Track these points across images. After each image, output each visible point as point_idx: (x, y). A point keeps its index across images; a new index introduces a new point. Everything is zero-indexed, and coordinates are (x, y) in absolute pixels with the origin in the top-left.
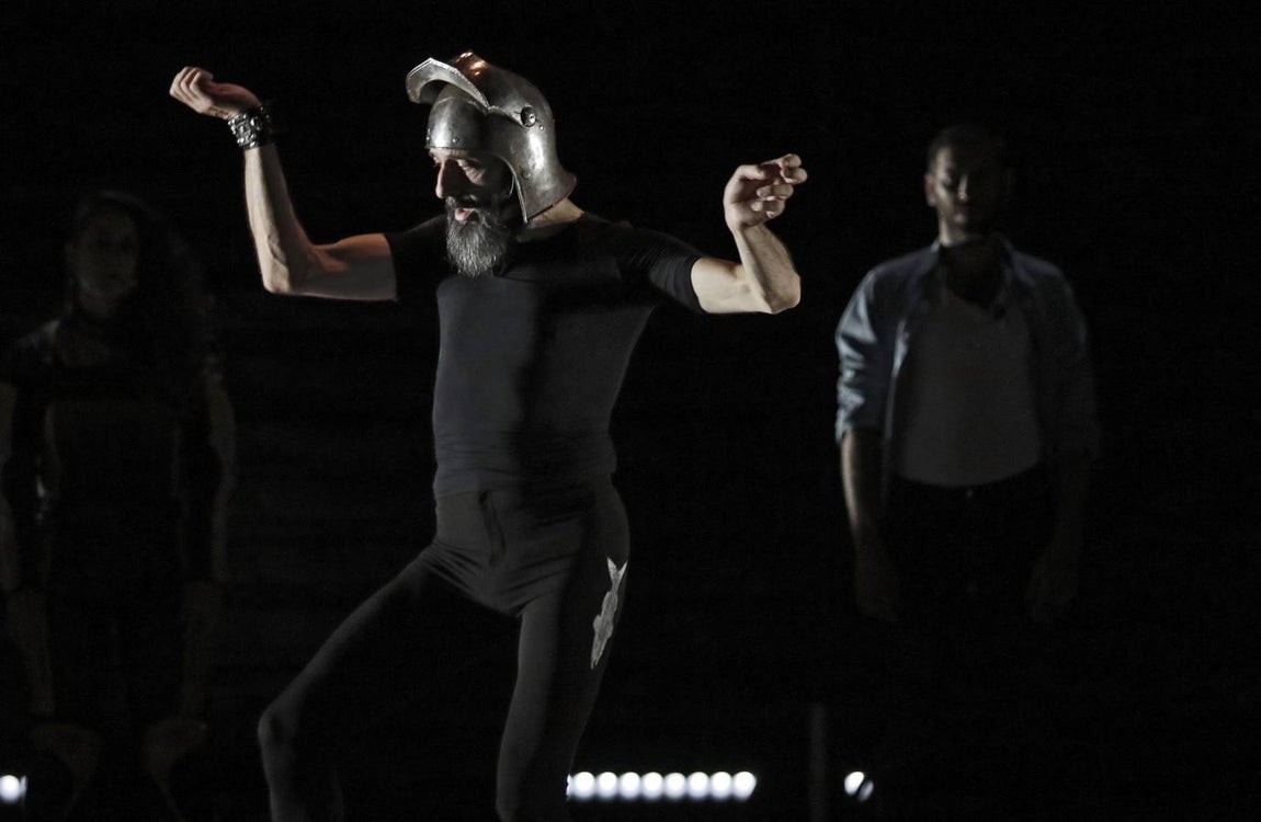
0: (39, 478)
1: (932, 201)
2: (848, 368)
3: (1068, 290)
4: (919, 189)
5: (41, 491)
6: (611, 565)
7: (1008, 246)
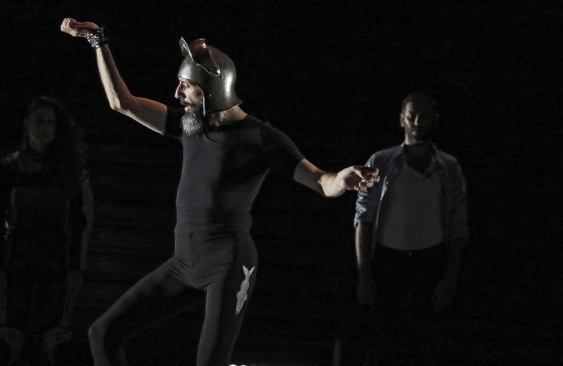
0: (6, 220)
1: (402, 125)
2: (360, 195)
3: (459, 168)
4: (397, 120)
5: (7, 226)
6: (245, 269)
7: (435, 147)
